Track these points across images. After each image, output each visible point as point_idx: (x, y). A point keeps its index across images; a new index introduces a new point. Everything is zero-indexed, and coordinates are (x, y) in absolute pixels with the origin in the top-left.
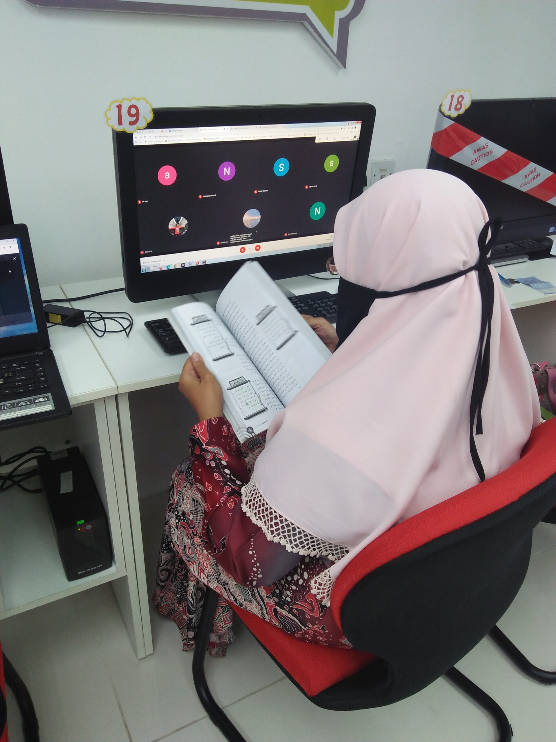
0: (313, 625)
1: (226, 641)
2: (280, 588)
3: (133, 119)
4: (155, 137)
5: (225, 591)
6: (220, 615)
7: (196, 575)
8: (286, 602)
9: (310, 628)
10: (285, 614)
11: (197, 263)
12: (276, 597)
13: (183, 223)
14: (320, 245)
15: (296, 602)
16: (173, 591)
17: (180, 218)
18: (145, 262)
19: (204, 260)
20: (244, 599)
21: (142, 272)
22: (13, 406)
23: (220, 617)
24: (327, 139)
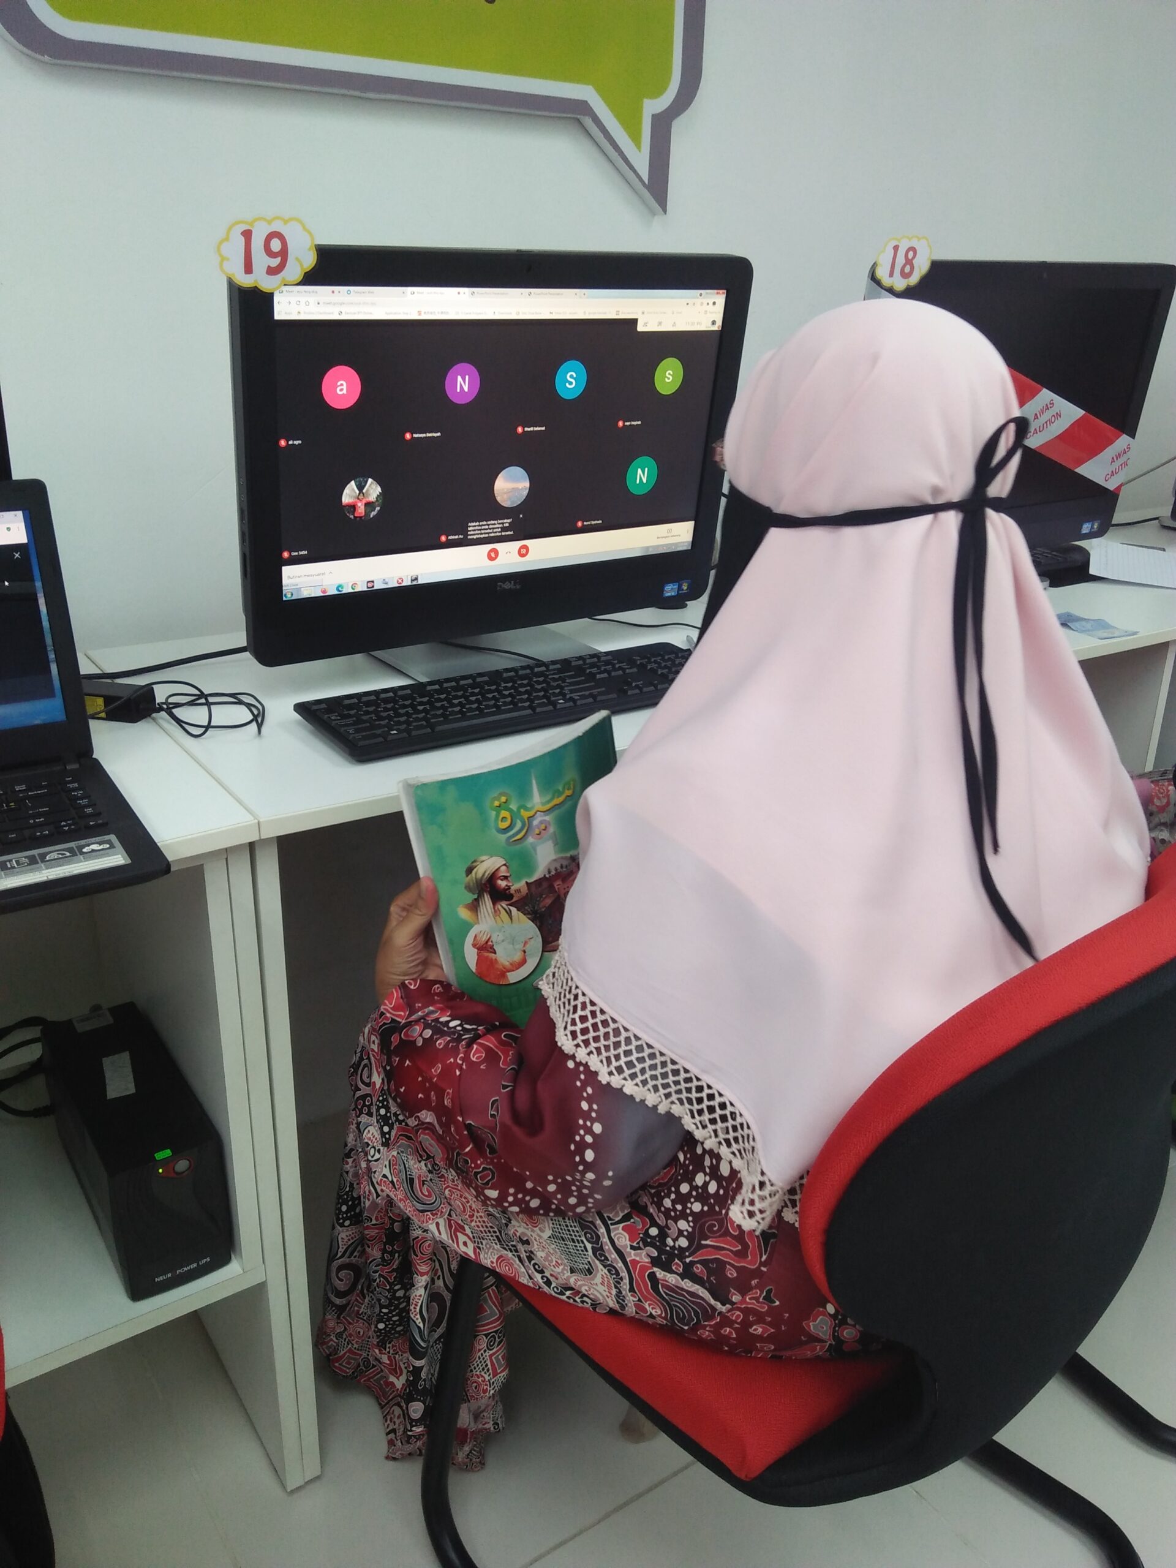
0: (743, 1295)
1: (487, 1426)
2: (661, 1220)
3: (275, 262)
4: (319, 304)
5: (520, 1264)
6: (482, 1355)
7: (446, 1239)
8: (676, 1252)
9: (735, 1306)
10: (673, 1283)
11: (400, 581)
12: (653, 1245)
13: (371, 491)
14: (647, 548)
15: (703, 1242)
16: (365, 1318)
17: (366, 482)
18: (291, 576)
19: (414, 574)
20: (571, 1269)
21: (284, 599)
22: (33, 861)
23: (484, 1359)
24: (660, 324)
